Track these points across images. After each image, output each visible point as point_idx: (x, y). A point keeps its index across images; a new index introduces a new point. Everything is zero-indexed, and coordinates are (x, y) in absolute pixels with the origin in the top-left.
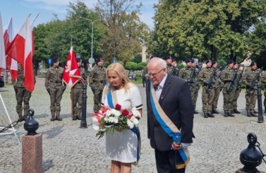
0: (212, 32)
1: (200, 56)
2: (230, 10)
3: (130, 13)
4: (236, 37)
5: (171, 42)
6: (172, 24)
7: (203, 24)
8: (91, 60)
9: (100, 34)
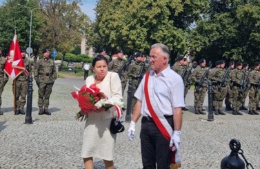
0: (155, 26)
1: (142, 50)
2: (173, 5)
3: (71, 3)
4: (178, 33)
5: (113, 35)
6: (115, 16)
7: (147, 18)
8: (30, 50)
9: (39, 23)
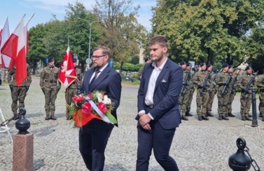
0: (209, 35)
2: (227, 14)
3: (128, 15)
6: (169, 27)
7: (201, 27)
8: (89, 61)
9: (97, 35)
